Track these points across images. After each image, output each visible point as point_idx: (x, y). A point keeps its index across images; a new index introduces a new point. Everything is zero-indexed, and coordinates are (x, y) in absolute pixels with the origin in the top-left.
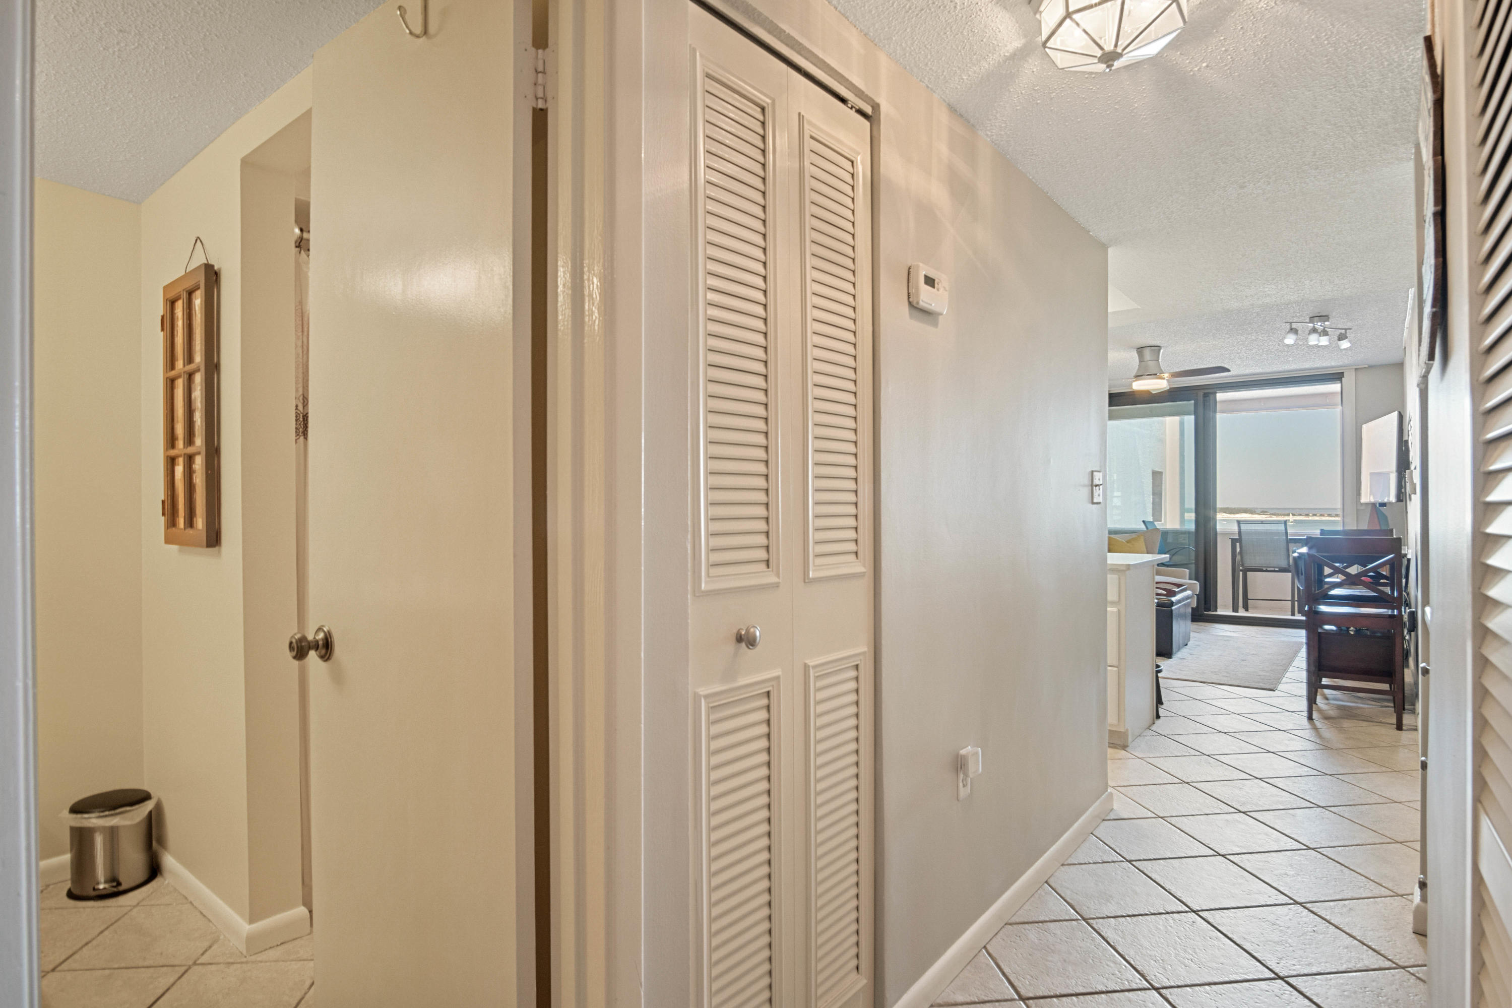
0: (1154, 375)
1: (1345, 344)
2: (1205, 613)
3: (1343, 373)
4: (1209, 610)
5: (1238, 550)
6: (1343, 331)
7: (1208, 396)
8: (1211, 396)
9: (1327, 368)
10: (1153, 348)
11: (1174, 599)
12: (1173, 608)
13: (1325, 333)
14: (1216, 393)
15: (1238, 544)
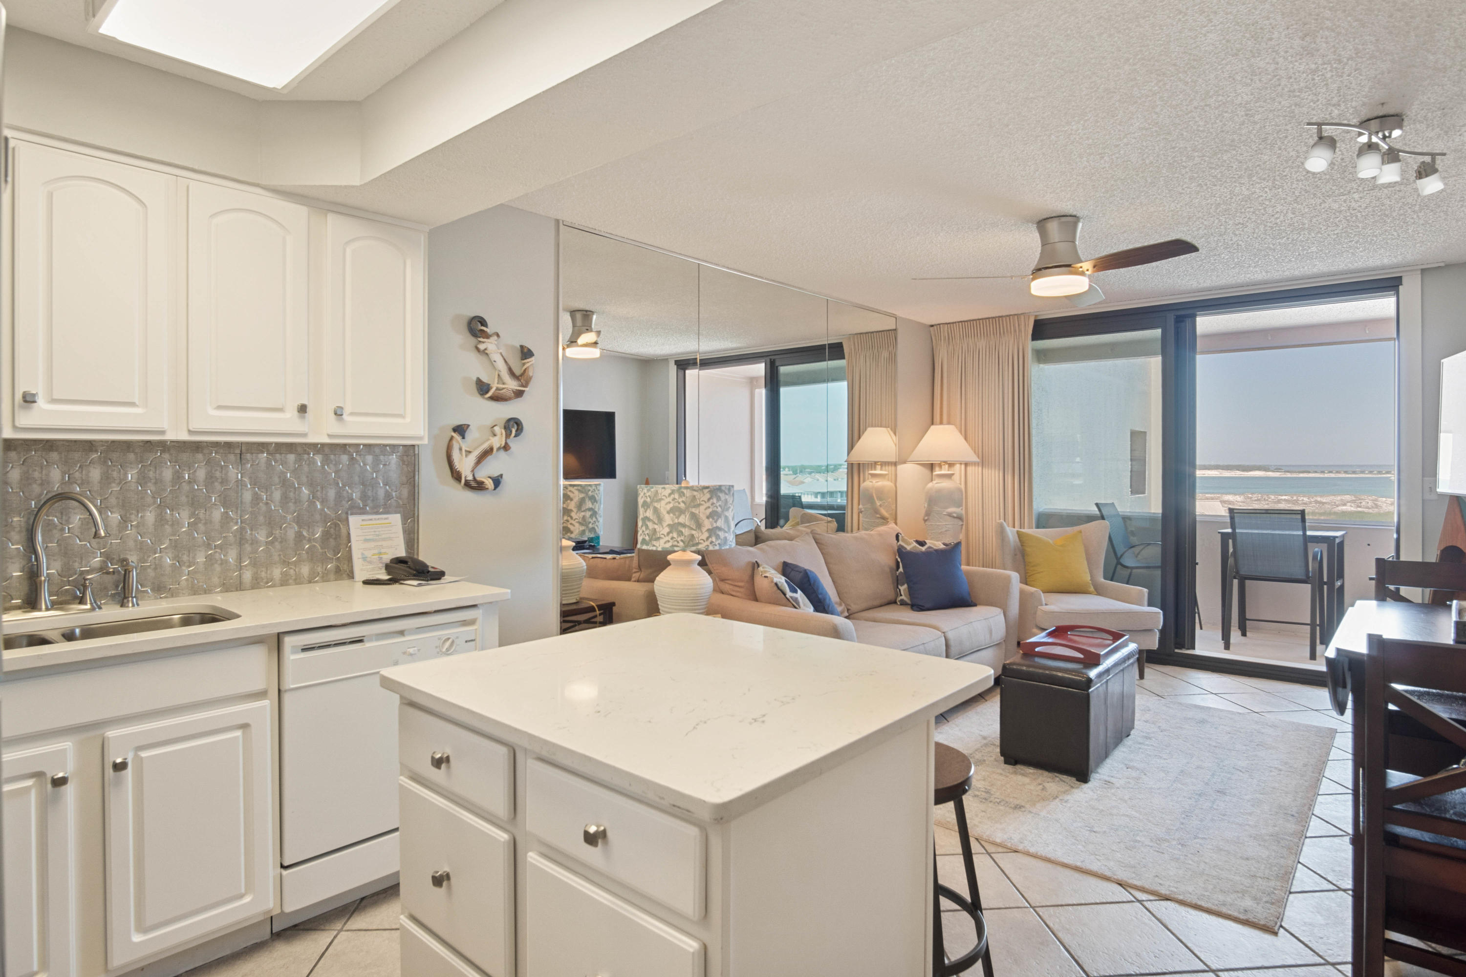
0: (1067, 267)
1: (1432, 185)
2: (1176, 651)
3: (1400, 278)
4: (1182, 647)
5: (1231, 550)
6: (1428, 159)
7: (1183, 321)
8: (1188, 321)
9: (1374, 269)
10: (1063, 219)
11: (1093, 673)
12: (1090, 690)
13: (1392, 156)
14: (1193, 317)
15: (1230, 541)
